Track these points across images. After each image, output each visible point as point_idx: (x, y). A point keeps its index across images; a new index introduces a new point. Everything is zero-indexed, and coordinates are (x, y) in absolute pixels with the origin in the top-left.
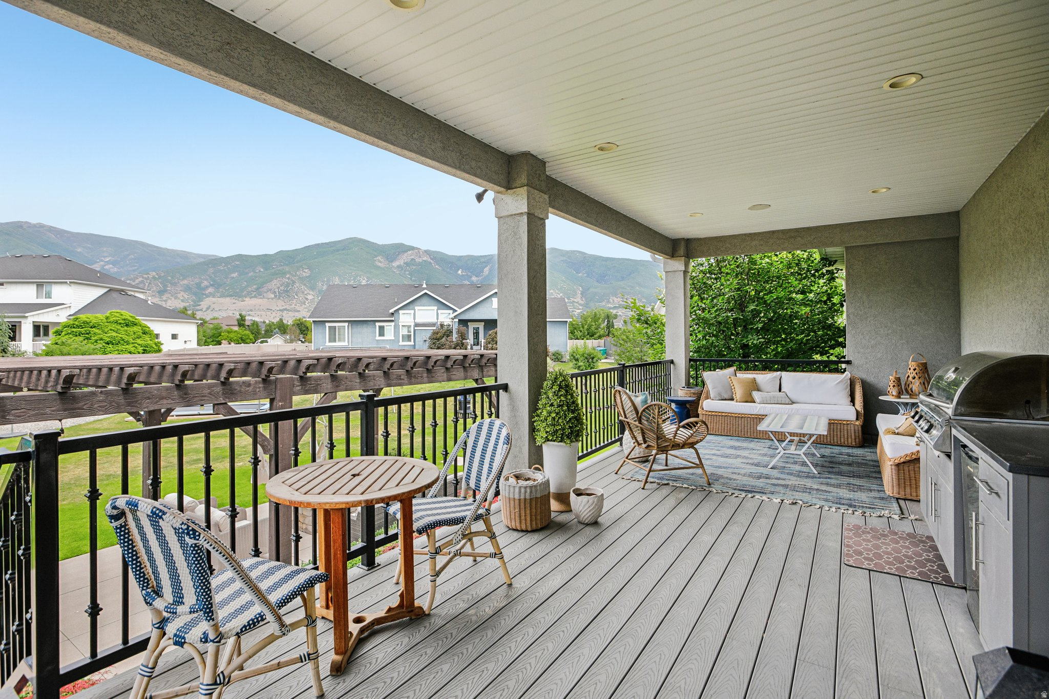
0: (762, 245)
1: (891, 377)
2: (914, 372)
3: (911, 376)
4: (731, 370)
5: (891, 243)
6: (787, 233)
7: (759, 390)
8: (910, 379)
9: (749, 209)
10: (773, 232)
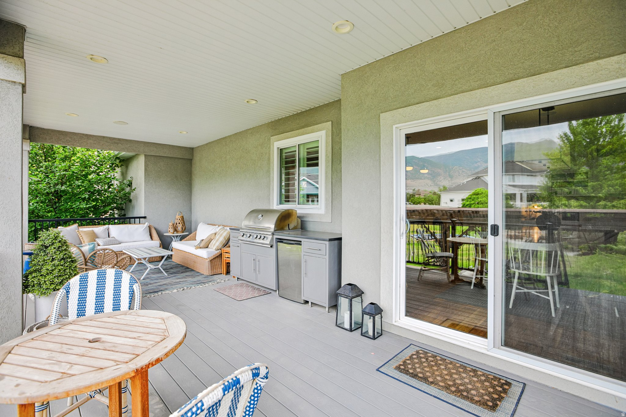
0: (95, 144)
1: (170, 224)
2: (179, 221)
3: (178, 223)
4: (76, 225)
5: (166, 157)
6: (113, 140)
7: (98, 238)
8: (178, 224)
9: (114, 122)
10: (104, 137)
